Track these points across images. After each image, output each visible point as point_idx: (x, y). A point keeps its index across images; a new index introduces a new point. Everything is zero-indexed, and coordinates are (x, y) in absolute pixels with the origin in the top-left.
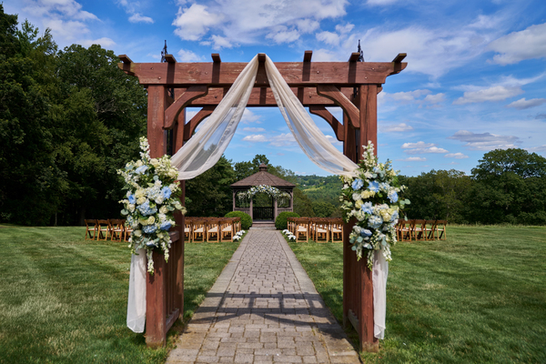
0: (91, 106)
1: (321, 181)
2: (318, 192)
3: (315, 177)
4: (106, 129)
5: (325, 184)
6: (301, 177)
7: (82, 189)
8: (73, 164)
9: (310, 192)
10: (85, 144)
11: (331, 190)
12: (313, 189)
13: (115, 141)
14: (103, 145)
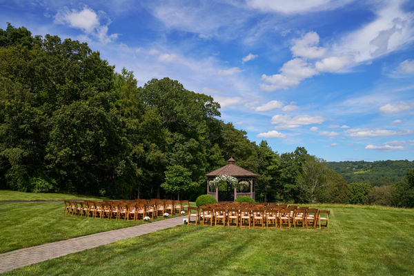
0: (158, 119)
1: (368, 165)
2: (365, 174)
3: (363, 162)
4: (169, 133)
5: (372, 168)
6: (351, 162)
7: (151, 174)
8: (145, 158)
9: (359, 174)
10: (154, 145)
11: (377, 173)
12: (362, 172)
13: (176, 142)
14: (167, 145)
